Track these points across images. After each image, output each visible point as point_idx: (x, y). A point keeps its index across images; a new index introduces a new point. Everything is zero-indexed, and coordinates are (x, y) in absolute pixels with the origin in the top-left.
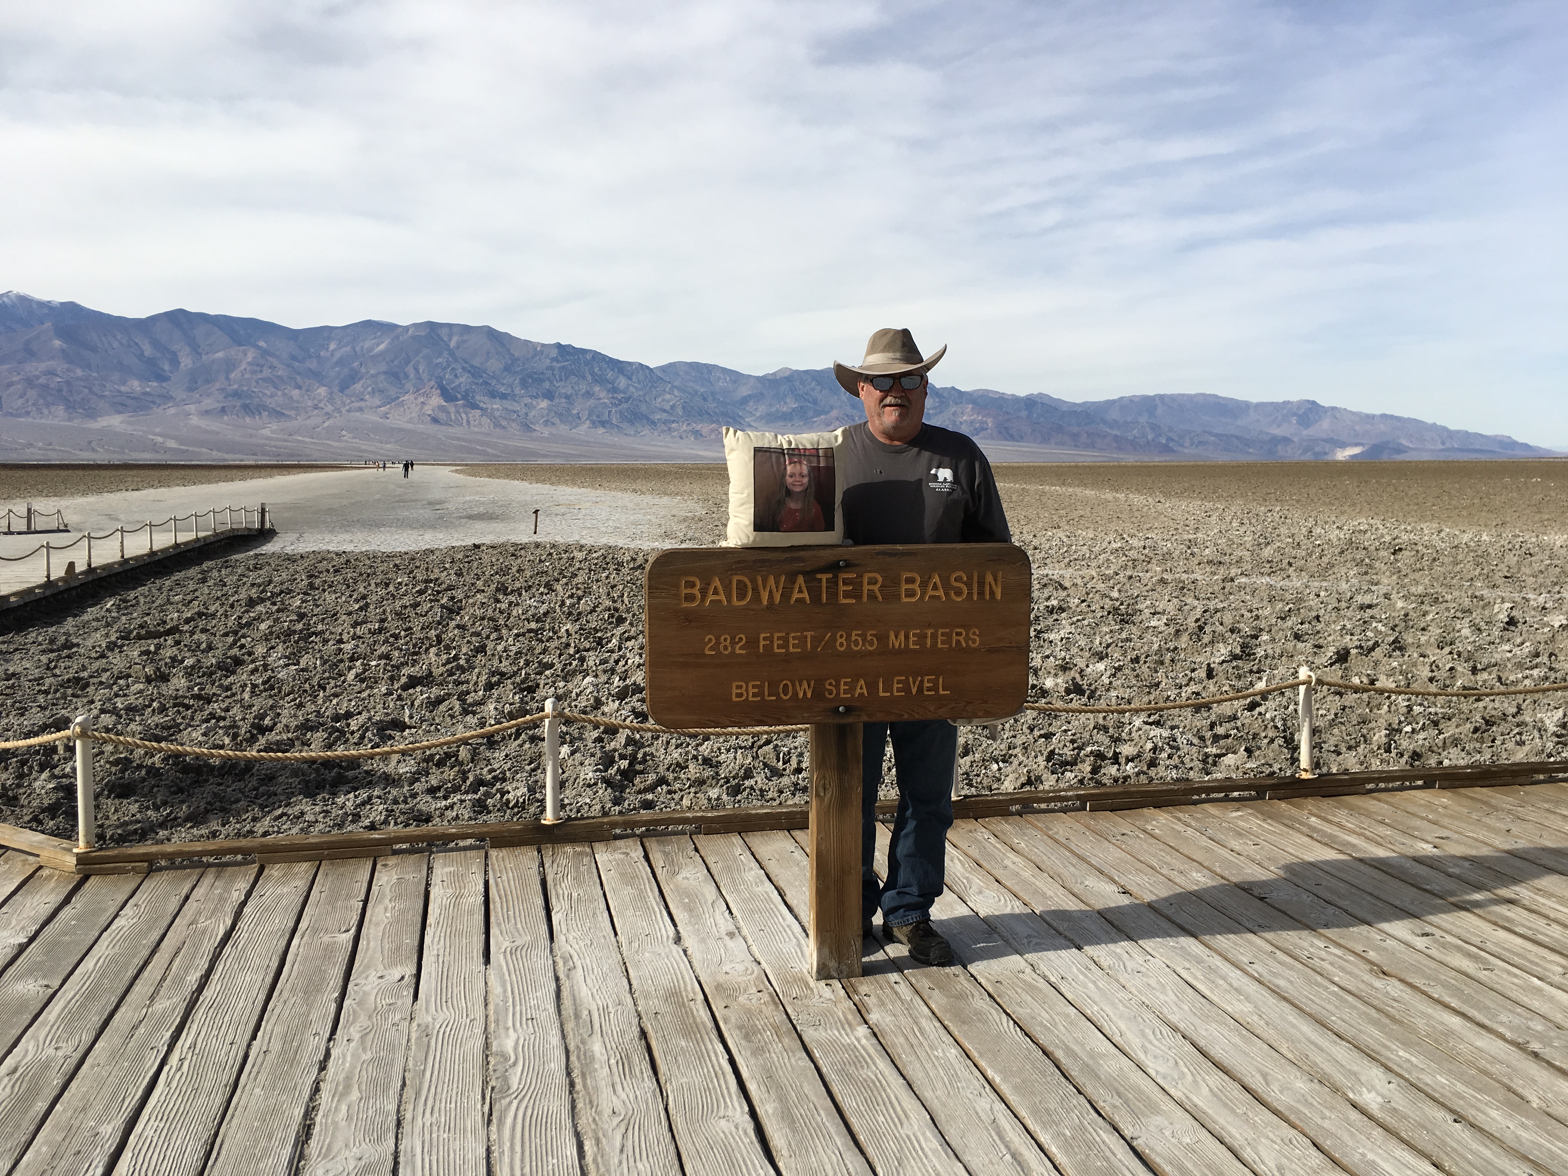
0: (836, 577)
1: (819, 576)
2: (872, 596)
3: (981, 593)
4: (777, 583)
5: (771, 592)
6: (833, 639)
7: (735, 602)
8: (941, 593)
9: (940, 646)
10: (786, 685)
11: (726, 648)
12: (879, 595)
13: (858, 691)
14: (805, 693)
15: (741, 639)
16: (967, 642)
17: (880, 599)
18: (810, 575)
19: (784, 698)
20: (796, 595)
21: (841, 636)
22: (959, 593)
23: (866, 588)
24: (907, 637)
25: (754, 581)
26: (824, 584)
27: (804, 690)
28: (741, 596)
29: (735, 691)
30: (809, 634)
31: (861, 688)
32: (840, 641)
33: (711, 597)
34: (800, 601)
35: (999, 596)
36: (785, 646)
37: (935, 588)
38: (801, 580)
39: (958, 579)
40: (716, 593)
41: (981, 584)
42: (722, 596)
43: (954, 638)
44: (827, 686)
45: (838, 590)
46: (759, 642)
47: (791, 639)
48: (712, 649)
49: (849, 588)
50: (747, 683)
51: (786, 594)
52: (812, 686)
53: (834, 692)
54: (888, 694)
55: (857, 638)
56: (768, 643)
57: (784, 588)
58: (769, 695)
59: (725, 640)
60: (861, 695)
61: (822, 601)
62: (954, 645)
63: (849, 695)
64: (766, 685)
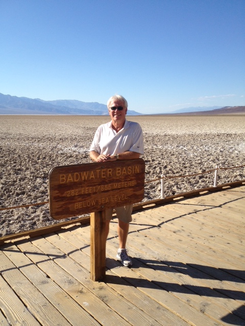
0: (101, 171)
1: (97, 171)
2: (110, 174)
4: (86, 174)
5: (85, 176)
7: (75, 181)
8: (125, 172)
9: (125, 186)
10: (89, 202)
15: (77, 191)
16: (131, 185)
18: (95, 171)
19: (88, 206)
20: (91, 177)
22: (130, 172)
23: (108, 173)
24: (118, 185)
25: (80, 174)
26: (98, 173)
27: (93, 203)
28: (77, 178)
29: (75, 206)
30: (94, 187)
31: (107, 200)
32: (102, 188)
33: (68, 180)
34: (92, 178)
36: (88, 191)
37: (124, 171)
38: (92, 172)
39: (130, 168)
40: (70, 178)
41: (135, 169)
42: (72, 179)
43: (129, 184)
44: (99, 201)
45: (102, 174)
46: (82, 191)
47: (90, 189)
48: (69, 195)
49: (104, 173)
50: (79, 203)
51: (89, 177)
52: (95, 202)
53: (101, 203)
54: (114, 201)
55: (106, 187)
56: (84, 191)
57: (88, 175)
58: (85, 206)
59: (73, 192)
60: (107, 202)
61: (97, 178)
62: (128, 186)
63: (104, 203)
64: (84, 203)
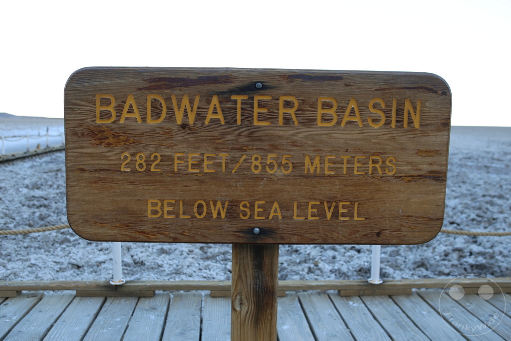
0: (252, 99)
1: (233, 98)
4: (191, 102)
5: (185, 111)
6: (248, 161)
7: (150, 121)
8: (357, 119)
9: (356, 173)
10: (200, 206)
11: (141, 166)
12: (294, 118)
13: (272, 214)
14: (219, 213)
15: (156, 157)
16: (383, 171)
17: (296, 123)
18: (225, 97)
19: (199, 217)
20: (210, 116)
21: (256, 159)
22: (376, 120)
23: (282, 111)
24: (322, 162)
25: (168, 100)
26: (239, 106)
27: (218, 210)
28: (156, 113)
29: (150, 208)
30: (223, 155)
32: (254, 163)
33: (125, 115)
34: (215, 122)
35: (417, 125)
36: (200, 165)
37: (352, 113)
38: (215, 100)
39: (376, 106)
40: (130, 111)
41: (400, 111)
42: (136, 115)
43: (371, 165)
44: (241, 208)
45: (253, 112)
46: (174, 161)
47: (205, 160)
48: (127, 166)
49: (264, 110)
50: (162, 201)
51: (200, 115)
52: (226, 206)
53: (249, 214)
54: (302, 218)
55: (272, 161)
56: (182, 162)
57: (198, 108)
58: (184, 213)
59: (141, 158)
60: (275, 218)
61: (236, 123)
62: (370, 173)
63: (263, 218)
64: (181, 203)
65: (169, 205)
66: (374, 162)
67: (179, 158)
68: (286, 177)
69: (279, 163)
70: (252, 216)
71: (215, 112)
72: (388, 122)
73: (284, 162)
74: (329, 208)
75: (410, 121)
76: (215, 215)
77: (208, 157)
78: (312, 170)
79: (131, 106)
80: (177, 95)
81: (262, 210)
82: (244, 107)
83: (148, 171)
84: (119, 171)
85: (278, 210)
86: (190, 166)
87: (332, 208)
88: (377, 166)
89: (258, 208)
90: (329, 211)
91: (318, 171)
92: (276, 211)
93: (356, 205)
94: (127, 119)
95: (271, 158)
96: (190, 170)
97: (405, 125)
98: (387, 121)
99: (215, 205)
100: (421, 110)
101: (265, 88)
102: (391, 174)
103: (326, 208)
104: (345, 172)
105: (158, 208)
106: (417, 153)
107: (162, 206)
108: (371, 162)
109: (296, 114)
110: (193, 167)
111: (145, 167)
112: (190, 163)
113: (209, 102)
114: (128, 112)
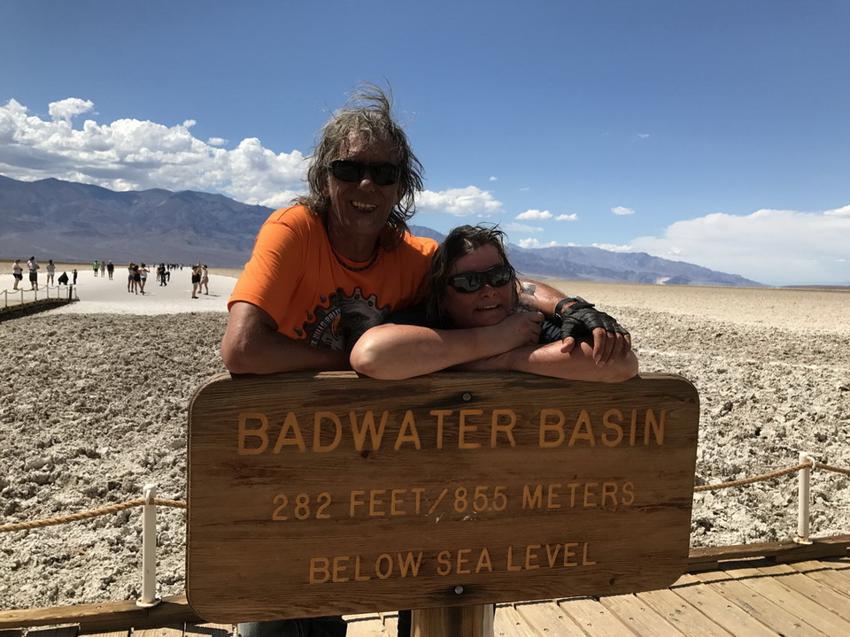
0: (457, 414)
1: (433, 413)
2: (503, 441)
3: (639, 438)
4: (377, 421)
5: (368, 432)
6: (451, 495)
7: (317, 448)
8: (589, 436)
9: (586, 504)
10: (384, 561)
11: (302, 512)
12: (511, 437)
13: (480, 565)
14: (410, 569)
15: (324, 499)
16: (619, 500)
17: (513, 443)
18: (422, 412)
19: (381, 576)
20: (401, 438)
21: (461, 494)
22: (611, 437)
23: (495, 428)
24: (545, 493)
25: (345, 418)
26: (440, 423)
27: (408, 565)
28: (326, 439)
29: (313, 570)
30: (417, 491)
31: (484, 562)
32: (458, 499)
33: (282, 441)
34: (407, 446)
35: (660, 441)
36: (386, 508)
37: (583, 429)
38: (409, 417)
39: (611, 419)
40: (290, 434)
41: (640, 424)
42: (299, 440)
43: (604, 494)
44: (439, 560)
45: (458, 431)
46: (350, 502)
47: (393, 498)
48: (282, 513)
49: (473, 428)
50: (331, 559)
51: (389, 438)
52: (419, 560)
53: (449, 568)
54: (519, 568)
55: (482, 495)
56: (362, 503)
57: (386, 428)
58: (361, 574)
59: (302, 500)
60: (484, 570)
61: (436, 447)
62: (603, 503)
63: (468, 571)
64: (358, 560)
65: (341, 563)
66: (608, 489)
67: (357, 498)
68: (499, 515)
69: (491, 497)
70: (453, 571)
71: (408, 434)
72: (626, 438)
73: (496, 495)
74: (552, 552)
75: (652, 436)
76: (404, 572)
77: (397, 495)
78: (532, 503)
79: (291, 429)
80: (356, 413)
81: (466, 561)
82: (447, 424)
83: (312, 518)
84: (270, 521)
85: (488, 559)
86: (372, 508)
87: (556, 552)
88: (612, 494)
89: (462, 559)
90: (552, 556)
91: (539, 506)
92: (484, 561)
93: (586, 544)
94: (284, 447)
95: (480, 492)
96: (372, 513)
97: (646, 441)
98: (624, 437)
99: (404, 560)
100: (665, 422)
101: (474, 399)
102: (629, 503)
103: (549, 553)
104: (572, 505)
105: (325, 569)
106: (660, 476)
107: (331, 566)
108: (604, 489)
109: (513, 432)
110: (377, 508)
111: (308, 513)
112: (373, 502)
113: (400, 420)
114: (286, 438)
